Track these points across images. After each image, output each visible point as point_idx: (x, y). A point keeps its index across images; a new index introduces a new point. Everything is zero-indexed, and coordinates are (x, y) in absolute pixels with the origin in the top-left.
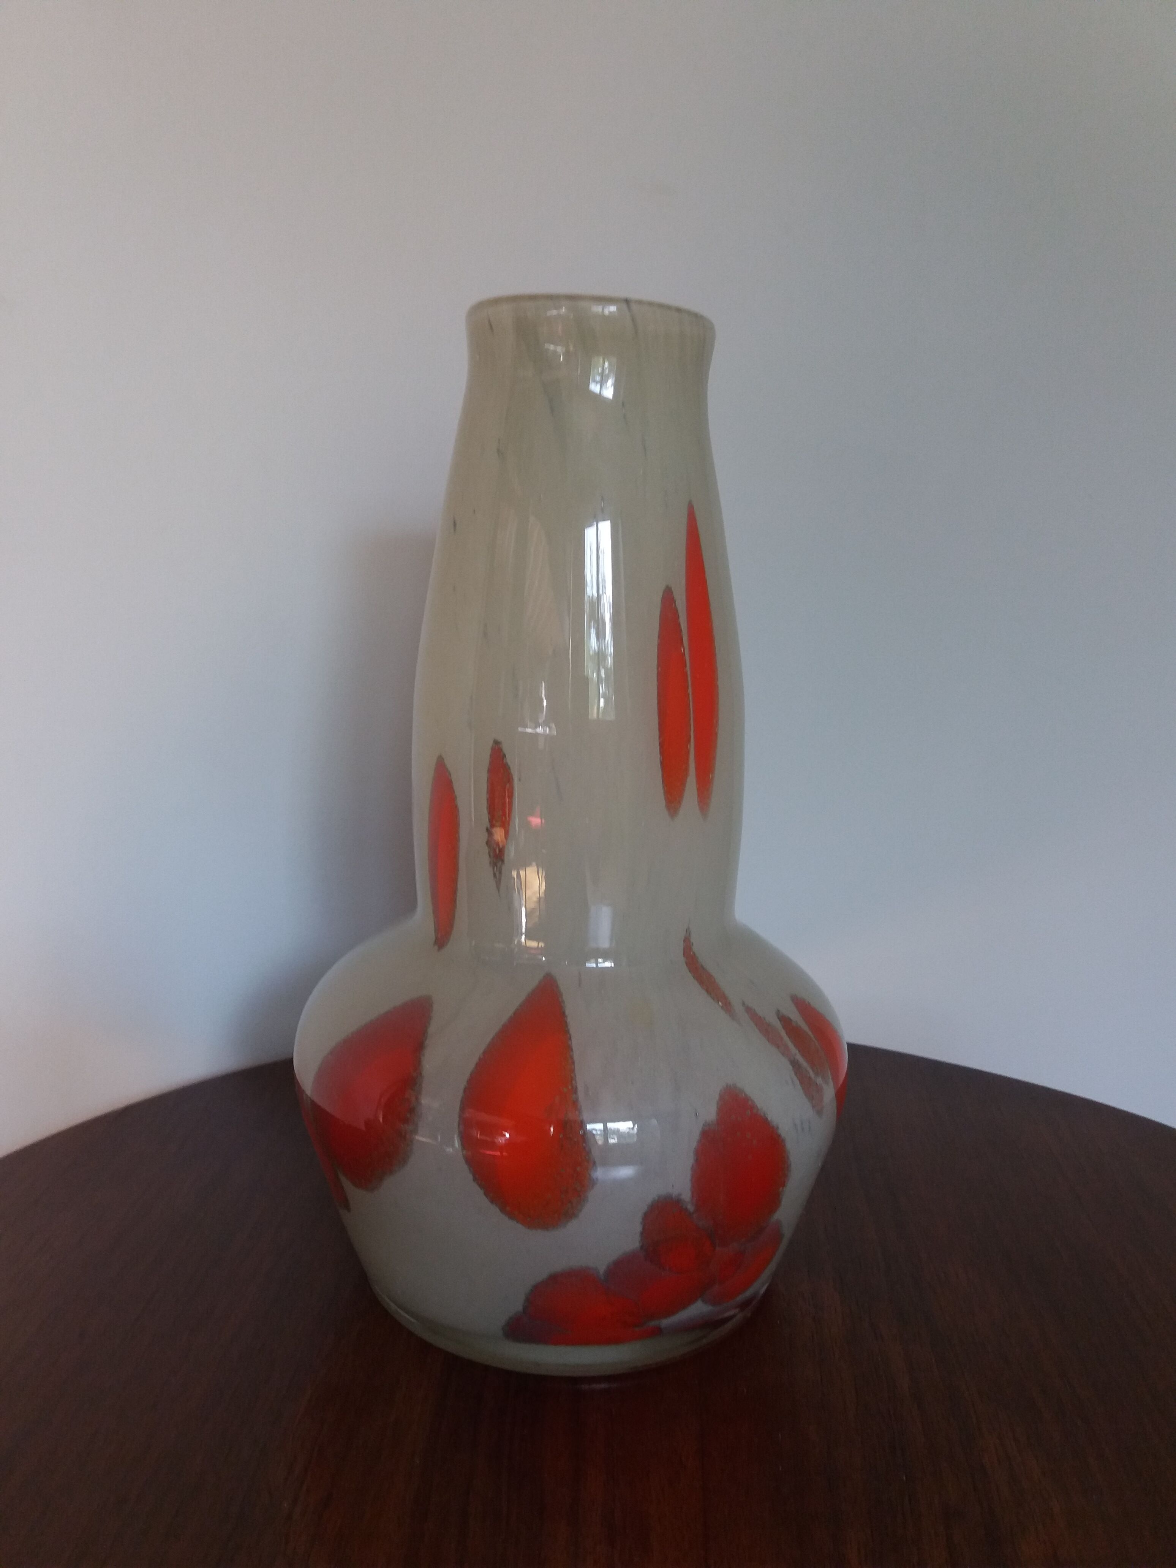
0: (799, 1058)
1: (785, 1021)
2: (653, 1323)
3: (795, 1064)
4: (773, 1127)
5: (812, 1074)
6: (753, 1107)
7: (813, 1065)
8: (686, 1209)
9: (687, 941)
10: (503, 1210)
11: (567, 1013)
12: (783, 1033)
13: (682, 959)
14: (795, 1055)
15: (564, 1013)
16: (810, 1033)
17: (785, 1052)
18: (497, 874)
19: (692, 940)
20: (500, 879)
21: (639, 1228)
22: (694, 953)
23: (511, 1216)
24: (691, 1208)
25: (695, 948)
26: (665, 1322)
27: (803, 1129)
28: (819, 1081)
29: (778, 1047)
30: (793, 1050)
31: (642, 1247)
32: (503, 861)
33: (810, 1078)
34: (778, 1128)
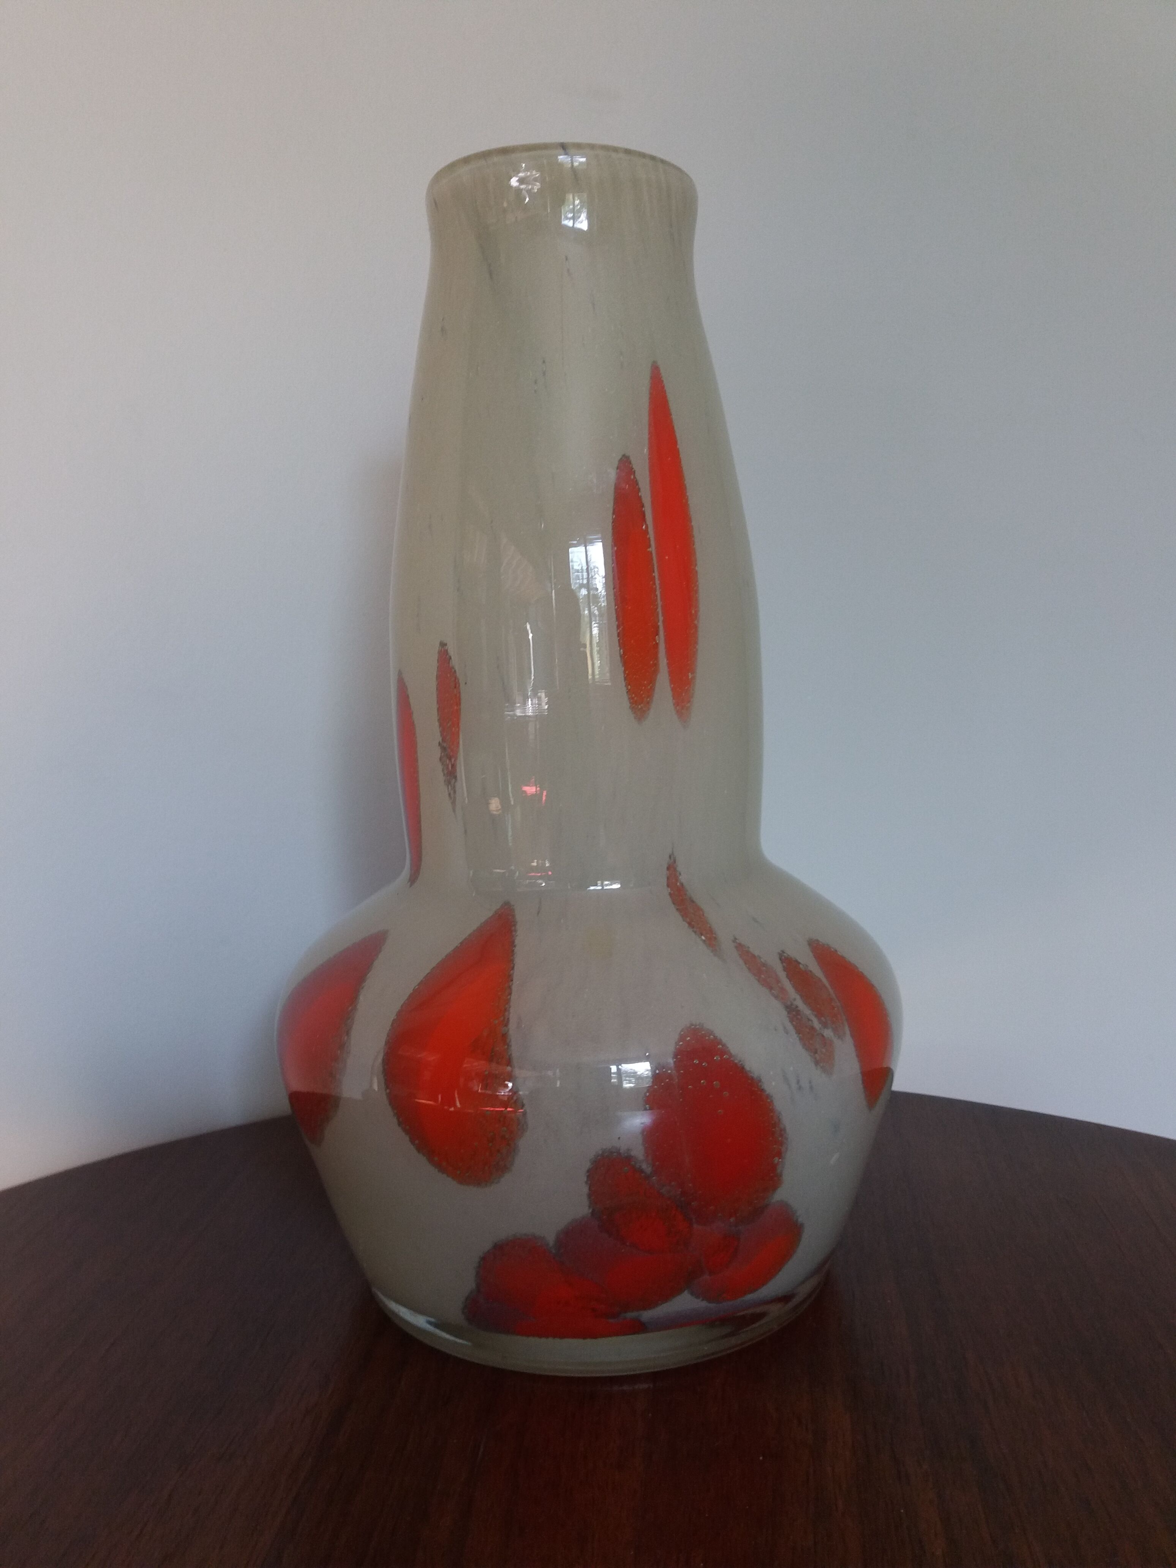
0: (799, 1003)
1: (790, 965)
2: (631, 1315)
3: (793, 1012)
4: (752, 1079)
5: (816, 1024)
6: (724, 1051)
7: (819, 1014)
8: (642, 1171)
9: (672, 868)
10: (431, 1161)
11: (516, 942)
12: (782, 975)
13: (666, 891)
14: (795, 999)
15: (513, 942)
16: (825, 981)
17: (780, 994)
18: (452, 792)
19: (679, 868)
20: (455, 798)
21: (585, 1190)
22: (682, 884)
23: (442, 1170)
24: (647, 1168)
25: (683, 878)
26: (647, 1315)
27: (800, 1088)
28: (828, 1033)
29: (771, 988)
30: (792, 993)
31: (593, 1213)
32: (455, 777)
33: (812, 1028)
34: (760, 1081)
